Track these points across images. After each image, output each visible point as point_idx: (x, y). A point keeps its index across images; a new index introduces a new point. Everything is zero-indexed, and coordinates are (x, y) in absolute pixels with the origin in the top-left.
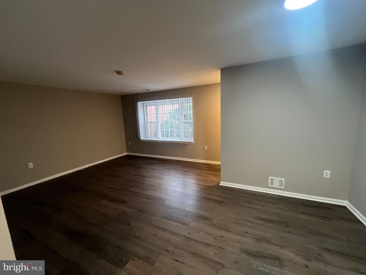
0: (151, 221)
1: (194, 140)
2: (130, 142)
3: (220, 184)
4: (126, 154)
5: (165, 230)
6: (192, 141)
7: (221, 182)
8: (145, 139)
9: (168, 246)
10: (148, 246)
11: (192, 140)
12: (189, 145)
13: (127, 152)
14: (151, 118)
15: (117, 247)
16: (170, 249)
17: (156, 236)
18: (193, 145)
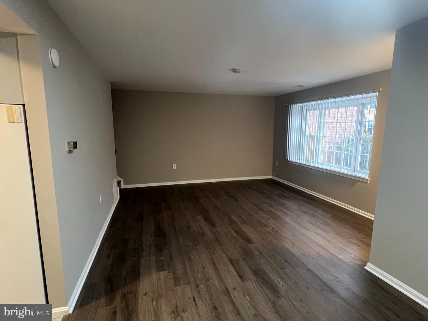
0: (214, 254)
1: (370, 175)
2: (277, 162)
3: (365, 267)
4: (270, 177)
5: (216, 269)
6: (367, 177)
7: (368, 264)
8: (298, 162)
9: (203, 284)
10: (189, 271)
11: (365, 175)
12: (358, 183)
13: (273, 175)
14: (311, 130)
15: (170, 256)
16: (202, 287)
17: (204, 268)
18: (366, 184)
